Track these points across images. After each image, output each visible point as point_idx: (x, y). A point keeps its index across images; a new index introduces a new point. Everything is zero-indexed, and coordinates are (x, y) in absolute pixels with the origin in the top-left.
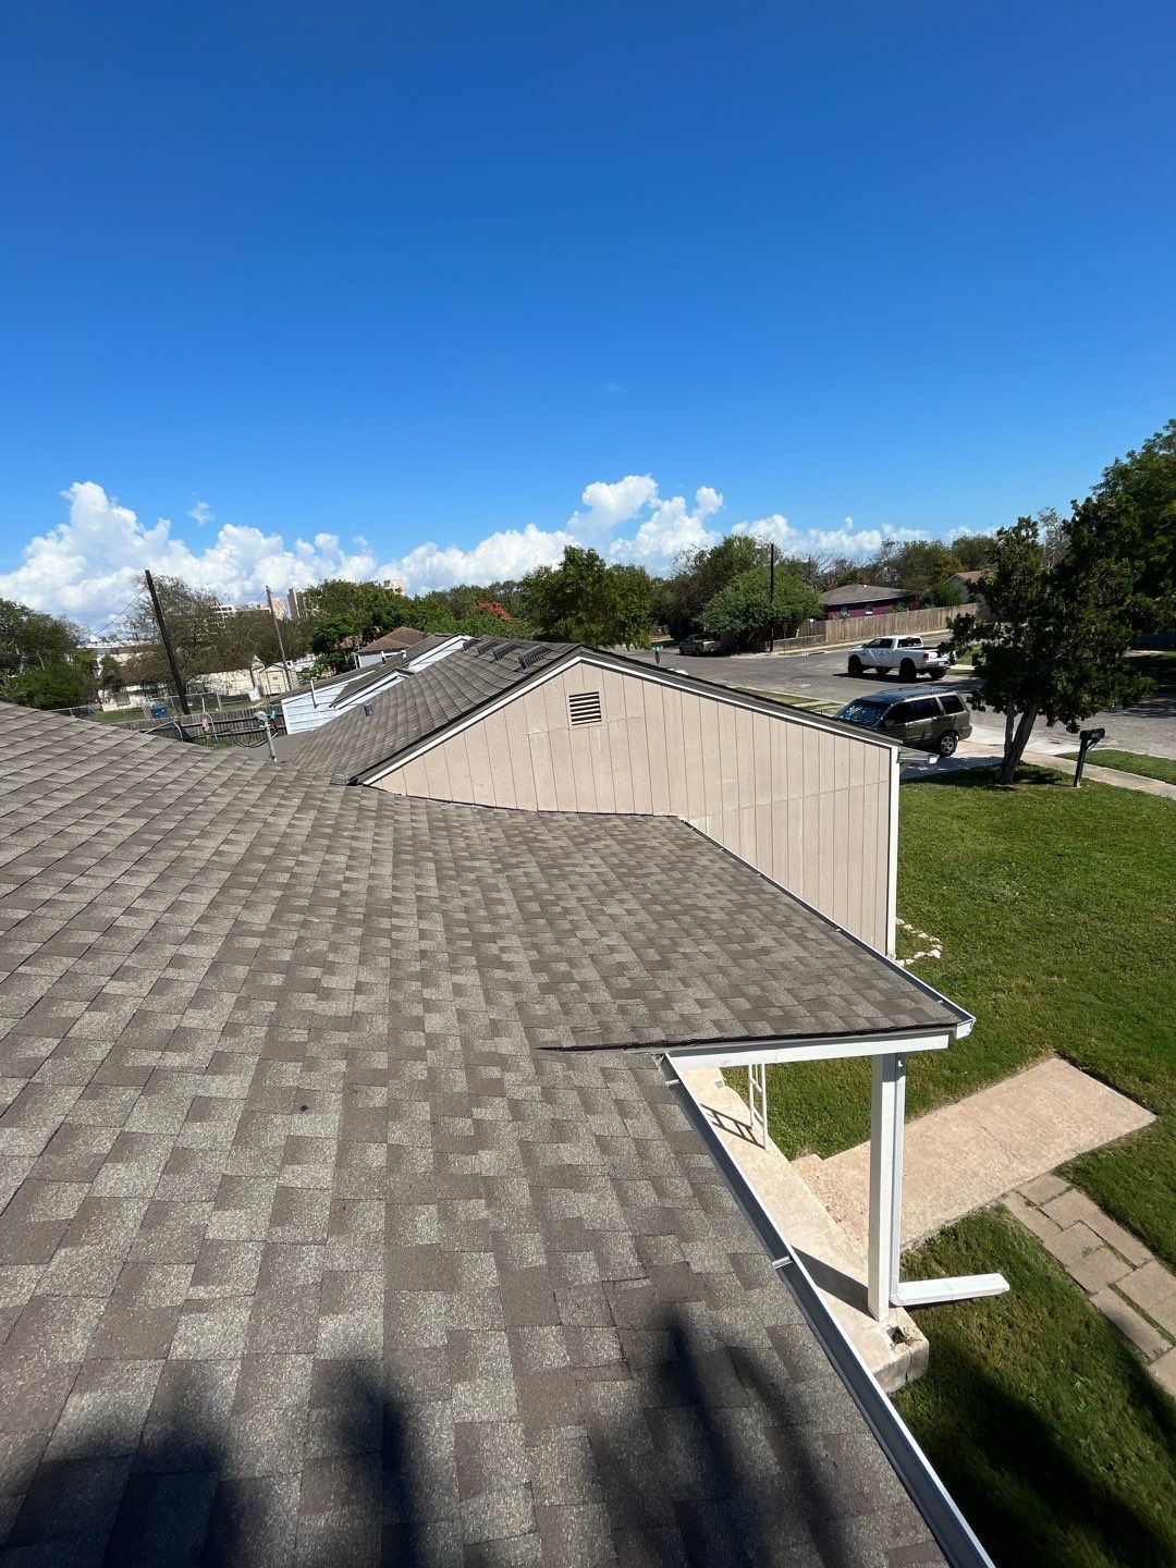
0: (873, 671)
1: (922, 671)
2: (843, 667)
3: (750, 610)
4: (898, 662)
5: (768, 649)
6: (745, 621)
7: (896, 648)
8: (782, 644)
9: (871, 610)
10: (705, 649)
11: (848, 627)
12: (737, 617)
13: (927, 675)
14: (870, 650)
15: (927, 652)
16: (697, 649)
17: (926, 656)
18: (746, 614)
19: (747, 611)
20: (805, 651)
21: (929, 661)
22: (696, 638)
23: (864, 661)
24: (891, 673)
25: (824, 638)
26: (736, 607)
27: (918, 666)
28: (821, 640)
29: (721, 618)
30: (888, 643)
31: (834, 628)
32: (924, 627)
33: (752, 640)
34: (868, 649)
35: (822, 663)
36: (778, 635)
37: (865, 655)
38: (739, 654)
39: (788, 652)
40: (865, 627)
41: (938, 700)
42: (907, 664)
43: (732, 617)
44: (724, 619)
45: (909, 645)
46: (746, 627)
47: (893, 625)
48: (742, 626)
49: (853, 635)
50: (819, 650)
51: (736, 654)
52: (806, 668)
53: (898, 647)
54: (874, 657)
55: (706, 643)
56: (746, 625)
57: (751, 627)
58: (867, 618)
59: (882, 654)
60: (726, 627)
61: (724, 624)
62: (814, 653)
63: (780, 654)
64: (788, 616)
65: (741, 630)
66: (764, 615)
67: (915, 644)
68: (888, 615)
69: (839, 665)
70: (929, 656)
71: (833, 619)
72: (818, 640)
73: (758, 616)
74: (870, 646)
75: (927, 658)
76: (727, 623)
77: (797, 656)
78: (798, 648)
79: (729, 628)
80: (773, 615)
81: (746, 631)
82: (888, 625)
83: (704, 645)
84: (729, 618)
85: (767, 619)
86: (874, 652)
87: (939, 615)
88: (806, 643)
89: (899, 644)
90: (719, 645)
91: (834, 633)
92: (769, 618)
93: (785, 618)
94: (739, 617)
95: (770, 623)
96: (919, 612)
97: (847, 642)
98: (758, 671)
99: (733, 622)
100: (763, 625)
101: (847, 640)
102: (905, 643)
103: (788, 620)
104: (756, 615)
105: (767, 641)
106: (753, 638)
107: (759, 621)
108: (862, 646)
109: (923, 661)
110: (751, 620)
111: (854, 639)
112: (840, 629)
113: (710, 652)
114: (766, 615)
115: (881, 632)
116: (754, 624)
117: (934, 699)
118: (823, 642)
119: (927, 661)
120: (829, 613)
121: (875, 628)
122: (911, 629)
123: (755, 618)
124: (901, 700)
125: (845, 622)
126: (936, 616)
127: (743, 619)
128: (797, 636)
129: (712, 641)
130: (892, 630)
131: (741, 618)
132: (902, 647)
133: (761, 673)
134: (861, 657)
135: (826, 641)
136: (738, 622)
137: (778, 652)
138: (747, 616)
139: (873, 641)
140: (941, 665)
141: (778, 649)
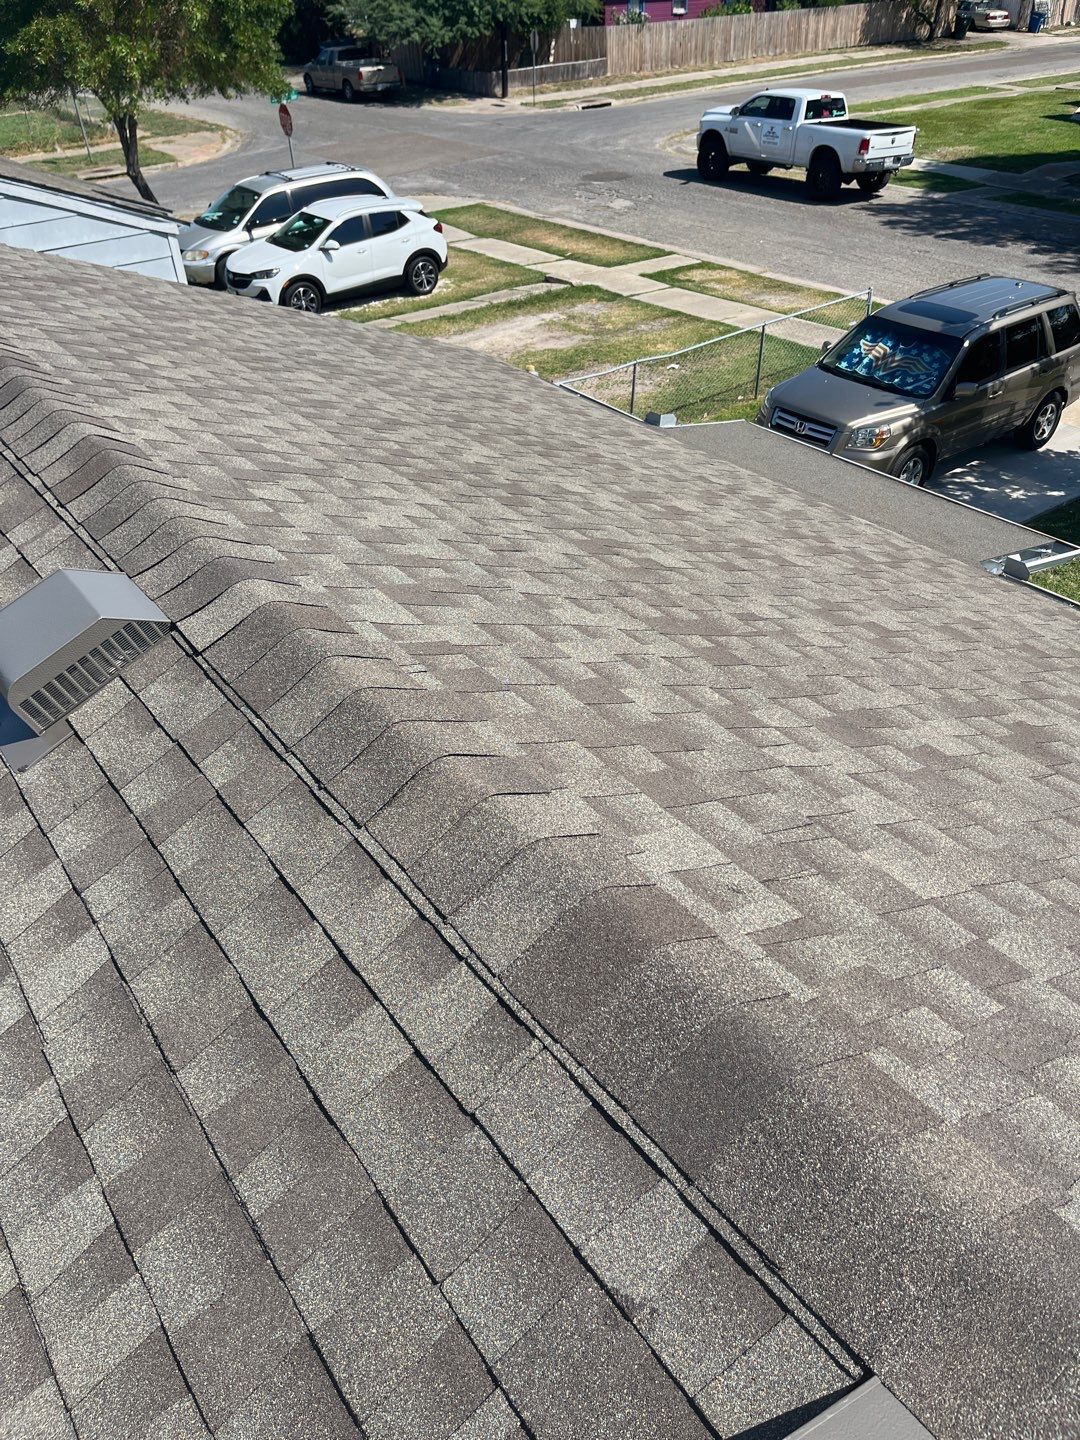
0: (742, 167)
2: (688, 154)
4: (806, 151)
5: (498, 90)
6: (449, 22)
7: (801, 120)
8: (525, 79)
9: (683, 5)
10: (365, 86)
11: (648, 46)
12: (431, 10)
13: (854, 185)
14: (747, 123)
15: (868, 134)
16: (346, 82)
17: (865, 144)
18: (450, 3)
20: (574, 98)
21: (871, 155)
22: (343, 56)
23: (732, 145)
24: (775, 172)
25: (604, 65)
27: (846, 166)
28: (599, 70)
29: (395, 9)
30: (782, 108)
31: (621, 44)
32: (778, 51)
33: (459, 64)
34: (742, 119)
35: (624, 136)
36: (518, 57)
37: (734, 131)
38: (440, 100)
39: (540, 98)
40: (678, 45)
41: (1046, 318)
42: (824, 159)
43: (421, 10)
44: (401, 11)
45: (826, 113)
46: (451, 34)
47: (727, 41)
48: (443, 32)
49: (656, 62)
50: (600, 95)
51: (433, 101)
52: (600, 150)
53: (806, 118)
54: (754, 136)
55: (365, 70)
56: (451, 30)
57: (464, 35)
58: (681, 23)
59: (771, 133)
60: (408, 33)
61: (404, 26)
62: (591, 104)
63: (526, 104)
64: (536, 10)
65: (442, 42)
66: (488, 8)
67: (835, 112)
68: (718, 19)
69: (659, 142)
70: (871, 145)
71: (618, 24)
72: (594, 72)
73: (476, 9)
74: (744, 111)
75: (867, 149)
76: (410, 22)
77: (559, 110)
78: (559, 90)
79: (416, 37)
80: (507, 9)
81: (453, 46)
82: (719, 41)
83: (360, 74)
84: (411, 11)
85: (494, 18)
86: (754, 126)
87: (804, 26)
88: (573, 78)
89: (808, 111)
90: (394, 75)
91: (623, 56)
92: (500, 16)
93: (531, 17)
94: (437, 10)
95: (501, 28)
96: (771, 18)
97: (647, 77)
98: (501, 153)
99: (424, 20)
100: (487, 33)
101: (647, 73)
102: (817, 108)
103: (536, 20)
104: (472, 8)
105: (497, 70)
106: (463, 59)
107: (480, 21)
108: (729, 109)
109: (859, 157)
110: (463, 19)
111: (658, 72)
112: (632, 46)
113: (375, 91)
114: (494, 8)
115: (705, 56)
116: (470, 30)
117: (1039, 317)
118: (601, 77)
119: (866, 157)
120: (607, 8)
121: (696, 48)
122: (756, 52)
123: (470, 15)
124: (982, 325)
125: (639, 31)
126: (800, 26)
127: (444, 14)
128: (551, 59)
129: (377, 64)
130: (725, 52)
131: (441, 13)
132: (814, 117)
133: (510, 160)
134: (725, 136)
135: (609, 74)
136: (435, 21)
137: (518, 101)
138: (453, 9)
139: (753, 100)
140: (889, 163)
141: (517, 89)
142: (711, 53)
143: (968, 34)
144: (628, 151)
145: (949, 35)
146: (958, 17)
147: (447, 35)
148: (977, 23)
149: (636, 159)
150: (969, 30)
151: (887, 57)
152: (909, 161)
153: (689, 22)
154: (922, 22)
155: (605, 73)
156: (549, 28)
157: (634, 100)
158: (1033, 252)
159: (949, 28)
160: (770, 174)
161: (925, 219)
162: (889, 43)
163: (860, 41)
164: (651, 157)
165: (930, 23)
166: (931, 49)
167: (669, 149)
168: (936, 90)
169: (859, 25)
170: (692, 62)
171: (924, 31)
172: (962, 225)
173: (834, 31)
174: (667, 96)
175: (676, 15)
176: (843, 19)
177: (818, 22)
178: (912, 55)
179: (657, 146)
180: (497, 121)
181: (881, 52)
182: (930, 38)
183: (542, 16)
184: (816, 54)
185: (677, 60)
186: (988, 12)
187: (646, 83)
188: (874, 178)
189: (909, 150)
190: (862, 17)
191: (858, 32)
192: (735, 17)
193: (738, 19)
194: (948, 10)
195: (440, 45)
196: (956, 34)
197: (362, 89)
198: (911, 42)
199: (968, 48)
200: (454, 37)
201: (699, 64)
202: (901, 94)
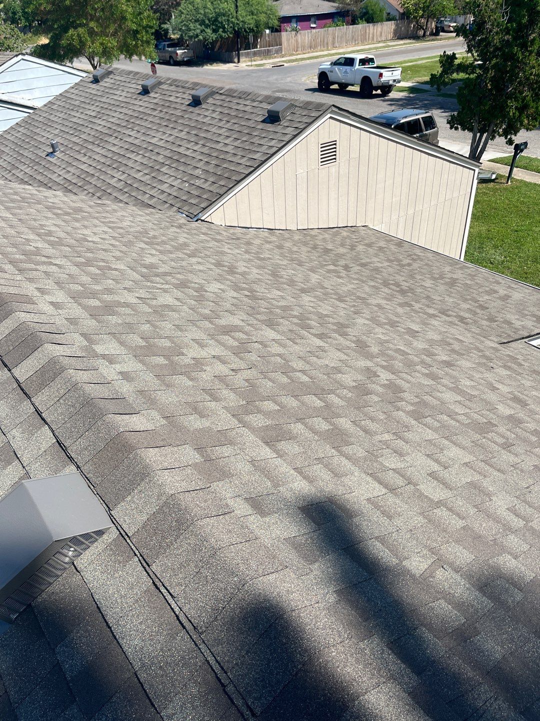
0: (335, 87)
1: (376, 89)
2: (314, 82)
3: (220, 19)
4: (359, 79)
5: (236, 60)
6: (215, 31)
7: (357, 66)
8: (247, 55)
9: (315, 23)
10: (179, 58)
11: (299, 40)
12: (207, 26)
13: (379, 92)
14: (336, 68)
15: (382, 71)
16: (171, 57)
17: (381, 75)
18: (215, 23)
19: (216, 20)
20: (268, 63)
21: (383, 79)
22: (169, 46)
23: (331, 77)
24: (350, 88)
25: (281, 49)
26: (205, 15)
27: (374, 84)
28: (279, 51)
29: (192, 26)
30: (350, 62)
31: (288, 40)
32: (357, 42)
33: (219, 49)
34: (334, 67)
35: (289, 77)
36: (244, 46)
37: (332, 72)
38: (211, 64)
39: (254, 63)
40: (313, 40)
41: (421, 120)
42: (366, 82)
43: (203, 26)
44: (194, 27)
45: (367, 64)
46: (216, 36)
47: (334, 38)
48: (212, 35)
49: (303, 48)
50: (279, 62)
51: (208, 65)
52: (279, 82)
53: (359, 65)
54: (339, 74)
55: (179, 52)
56: (216, 35)
57: (221, 37)
58: (314, 31)
59: (346, 72)
60: (197, 36)
61: (196, 33)
62: (276, 65)
63: (248, 66)
64: (252, 26)
65: (212, 40)
66: (231, 25)
67: (370, 63)
68: (330, 29)
69: (304, 79)
70: (383, 75)
71: (287, 31)
72: (277, 52)
73: (226, 26)
74: (335, 63)
75: (382, 77)
76: (198, 31)
77: (262, 68)
78: (262, 60)
79: (201, 37)
80: (239, 25)
81: (216, 41)
82: (330, 39)
83: (177, 54)
84: (199, 27)
85: (234, 30)
86: (339, 69)
87: (367, 31)
88: (268, 54)
89: (360, 63)
90: (191, 54)
91: (289, 45)
92: (236, 29)
93: (249, 29)
94: (209, 26)
95: (237, 34)
96: (353, 27)
97: (300, 54)
98: (239, 84)
99: (204, 30)
100: (231, 36)
101: (299, 53)
102: (363, 62)
103: (252, 30)
104: (224, 25)
105: (235, 51)
106: (220, 48)
107: (228, 31)
108: (329, 63)
109: (379, 80)
110: (221, 30)
111: (304, 52)
112: (293, 41)
113: (184, 61)
114: (233, 25)
115: (325, 45)
116: (224, 34)
117: (419, 119)
118: (280, 54)
119: (382, 80)
120: (282, 25)
121: (321, 41)
122: (347, 43)
123: (224, 28)
124: (398, 121)
125: (296, 34)
126: (366, 32)
127: (213, 28)
128: (258, 47)
129: (184, 49)
130: (333, 43)
131: (211, 27)
132: (362, 65)
133: (243, 86)
134: (328, 74)
135: (283, 53)
136: (209, 31)
137: (245, 63)
138: (217, 26)
139: (339, 59)
140: (391, 83)
141: (244, 60)
142: (327, 44)
143: (441, 34)
144: (291, 82)
145: (432, 34)
146: (436, 26)
147: (214, 36)
148: (446, 29)
149: (294, 85)
150: (442, 32)
151: (404, 44)
152: (399, 82)
153: (317, 30)
154: (420, 29)
155: (281, 53)
156: (257, 33)
157: (294, 63)
158: (443, 112)
159: (432, 31)
160: (347, 89)
161: (404, 103)
162: (406, 38)
163: (393, 37)
164: (300, 84)
165: (423, 29)
166: (424, 40)
167: (308, 81)
168: (421, 57)
169: (392, 31)
170: (319, 48)
171: (421, 33)
172: (418, 105)
173: (381, 33)
174: (308, 61)
175: (312, 28)
176: (385, 28)
177: (374, 29)
178: (415, 43)
179: (303, 80)
180: (236, 72)
181: (402, 42)
182: (424, 35)
183: (254, 28)
184: (373, 44)
185: (312, 47)
186: (450, 24)
187: (299, 57)
188: (386, 89)
189: (399, 77)
190: (393, 27)
191: (392, 33)
192: (337, 28)
193: (339, 29)
194: (431, 23)
195: (211, 41)
196: (436, 34)
197: (178, 60)
198: (416, 37)
199: (440, 40)
200: (217, 37)
201: (322, 48)
202: (406, 59)
